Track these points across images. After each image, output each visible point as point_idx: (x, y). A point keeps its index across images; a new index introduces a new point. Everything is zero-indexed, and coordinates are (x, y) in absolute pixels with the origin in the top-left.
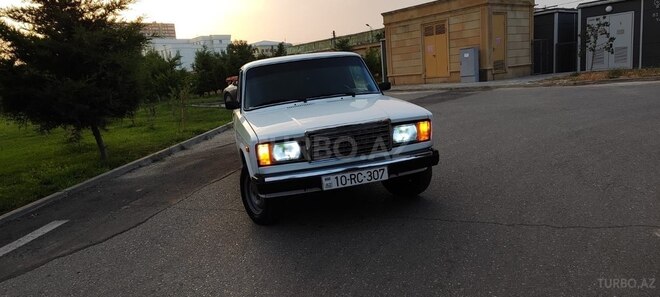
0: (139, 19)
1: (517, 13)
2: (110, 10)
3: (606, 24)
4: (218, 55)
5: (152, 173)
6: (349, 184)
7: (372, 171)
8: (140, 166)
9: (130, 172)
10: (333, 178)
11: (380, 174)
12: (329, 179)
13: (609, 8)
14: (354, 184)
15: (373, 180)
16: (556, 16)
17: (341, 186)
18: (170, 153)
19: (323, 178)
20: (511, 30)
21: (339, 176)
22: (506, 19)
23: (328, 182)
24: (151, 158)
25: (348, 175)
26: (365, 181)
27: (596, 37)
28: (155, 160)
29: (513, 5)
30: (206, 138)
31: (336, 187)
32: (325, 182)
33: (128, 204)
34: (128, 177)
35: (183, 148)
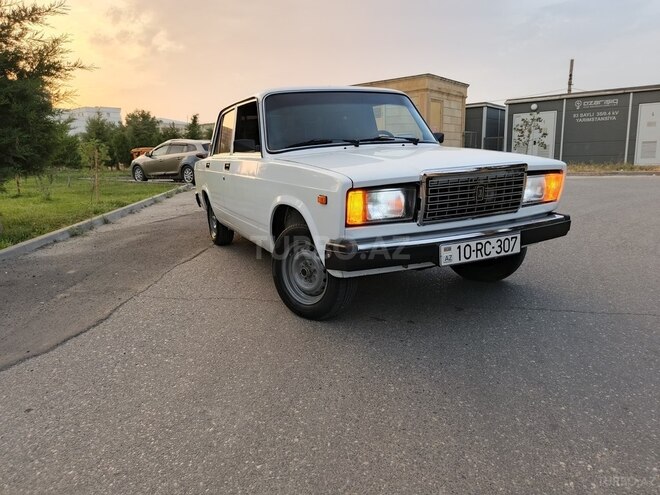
0: (56, 41)
1: (453, 103)
2: (16, 21)
3: (539, 119)
4: (113, 126)
5: (79, 251)
6: (473, 258)
7: (503, 238)
8: (55, 241)
9: (42, 247)
10: (454, 247)
11: (512, 243)
12: (450, 249)
13: (534, 106)
14: (480, 258)
15: (503, 253)
16: (485, 109)
17: (463, 260)
18: (91, 227)
19: (442, 247)
20: (447, 120)
21: (463, 245)
22: (442, 107)
23: (448, 253)
24: (68, 231)
25: (473, 244)
26: (494, 255)
27: (530, 131)
28: (74, 235)
29: (448, 94)
30: (131, 212)
31: (458, 262)
32: (443, 254)
33: (63, 291)
34: (41, 254)
35: (106, 222)
